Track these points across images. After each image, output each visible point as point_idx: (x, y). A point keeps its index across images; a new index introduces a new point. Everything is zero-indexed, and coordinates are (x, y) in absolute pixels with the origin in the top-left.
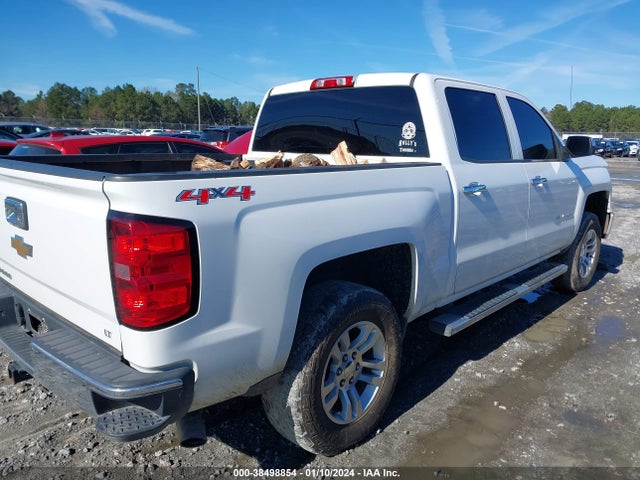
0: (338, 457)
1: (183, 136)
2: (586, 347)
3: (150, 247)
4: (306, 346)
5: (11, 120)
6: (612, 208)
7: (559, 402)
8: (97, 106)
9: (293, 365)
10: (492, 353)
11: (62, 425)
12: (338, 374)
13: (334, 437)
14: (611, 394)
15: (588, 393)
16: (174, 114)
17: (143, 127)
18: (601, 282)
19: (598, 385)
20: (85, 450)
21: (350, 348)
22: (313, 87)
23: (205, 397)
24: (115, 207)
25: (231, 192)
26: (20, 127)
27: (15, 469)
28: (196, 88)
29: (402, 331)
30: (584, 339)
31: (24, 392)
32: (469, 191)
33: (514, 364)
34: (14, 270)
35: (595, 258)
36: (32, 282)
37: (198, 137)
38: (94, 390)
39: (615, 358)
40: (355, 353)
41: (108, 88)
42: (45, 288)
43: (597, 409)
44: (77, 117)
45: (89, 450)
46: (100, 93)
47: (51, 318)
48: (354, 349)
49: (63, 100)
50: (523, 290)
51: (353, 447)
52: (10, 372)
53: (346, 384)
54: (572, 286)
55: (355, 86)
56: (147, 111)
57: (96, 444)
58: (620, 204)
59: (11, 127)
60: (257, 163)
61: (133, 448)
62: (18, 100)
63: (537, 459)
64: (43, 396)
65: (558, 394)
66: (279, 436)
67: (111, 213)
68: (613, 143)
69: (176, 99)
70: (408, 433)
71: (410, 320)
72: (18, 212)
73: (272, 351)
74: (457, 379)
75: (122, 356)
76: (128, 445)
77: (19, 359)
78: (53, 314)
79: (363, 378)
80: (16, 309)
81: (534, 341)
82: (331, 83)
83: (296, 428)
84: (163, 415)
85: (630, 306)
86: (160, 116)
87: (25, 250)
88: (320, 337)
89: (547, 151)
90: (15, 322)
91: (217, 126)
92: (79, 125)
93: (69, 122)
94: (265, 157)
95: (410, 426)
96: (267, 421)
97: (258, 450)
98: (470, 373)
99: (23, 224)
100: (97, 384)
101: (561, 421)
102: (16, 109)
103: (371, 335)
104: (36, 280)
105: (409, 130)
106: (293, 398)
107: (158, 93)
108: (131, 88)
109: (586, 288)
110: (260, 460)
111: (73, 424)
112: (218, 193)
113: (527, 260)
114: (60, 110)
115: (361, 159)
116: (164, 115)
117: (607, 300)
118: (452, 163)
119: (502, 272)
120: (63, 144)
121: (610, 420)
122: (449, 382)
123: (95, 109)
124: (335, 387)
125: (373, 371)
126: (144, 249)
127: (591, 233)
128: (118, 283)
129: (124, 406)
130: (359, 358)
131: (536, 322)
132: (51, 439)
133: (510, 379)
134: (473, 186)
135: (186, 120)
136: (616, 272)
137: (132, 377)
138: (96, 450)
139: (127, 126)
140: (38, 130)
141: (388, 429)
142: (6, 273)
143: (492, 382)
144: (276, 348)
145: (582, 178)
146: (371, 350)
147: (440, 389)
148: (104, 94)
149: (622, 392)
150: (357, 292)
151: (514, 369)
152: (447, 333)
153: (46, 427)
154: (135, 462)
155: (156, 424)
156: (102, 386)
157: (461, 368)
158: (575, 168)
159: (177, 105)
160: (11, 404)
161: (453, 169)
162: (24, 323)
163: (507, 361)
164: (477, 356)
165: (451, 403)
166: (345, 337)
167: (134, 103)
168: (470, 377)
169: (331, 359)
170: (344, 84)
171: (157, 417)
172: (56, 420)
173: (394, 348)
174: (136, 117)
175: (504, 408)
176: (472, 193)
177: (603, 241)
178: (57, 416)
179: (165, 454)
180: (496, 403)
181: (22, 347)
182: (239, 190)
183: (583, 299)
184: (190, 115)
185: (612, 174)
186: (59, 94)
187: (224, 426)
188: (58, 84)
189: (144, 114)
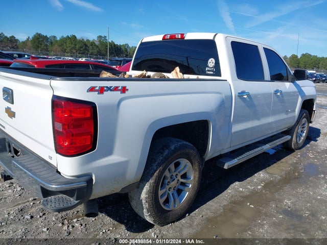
0: (166, 227)
1: (99, 62)
2: (298, 178)
3: (73, 114)
4: (152, 169)
5: (13, 51)
6: (316, 107)
7: (281, 205)
8: (56, 45)
9: (144, 178)
10: (249, 179)
11: (28, 204)
12: (168, 185)
13: (164, 216)
14: (308, 202)
15: (297, 201)
16: (95, 51)
17: (80, 57)
18: (308, 145)
19: (302, 197)
20: (39, 217)
21: (175, 171)
22: (164, 38)
23: (98, 192)
24: (56, 94)
25: (116, 89)
26: (17, 54)
27: (3, 224)
28: (107, 38)
29: (202, 165)
30: (296, 174)
31: (10, 186)
32: (241, 95)
33: (260, 185)
34: (7, 125)
35: (306, 134)
36: (17, 131)
37: (107, 63)
38: (42, 185)
39: (311, 184)
40: (177, 175)
41: (62, 37)
42: (22, 134)
43: (300, 209)
44: (46, 51)
45: (40, 217)
46: (58, 39)
47: (23, 149)
48: (177, 173)
49: (40, 41)
50: (266, 147)
51: (174, 222)
52: (2, 176)
53: (172, 190)
54: (293, 147)
55: (185, 39)
56: (82, 49)
57: (44, 214)
58: (321, 106)
59: (13, 54)
60: (133, 76)
61: (62, 217)
62: (17, 41)
63: (267, 232)
64: (19, 189)
65: (281, 201)
66: (137, 215)
67: (54, 96)
68: (321, 75)
69: (97, 43)
70: (202, 216)
71: (206, 160)
72: (9, 95)
73: (134, 171)
74: (229, 191)
75: (57, 170)
76: (60, 215)
77: (7, 169)
78: (25, 147)
79: (181, 187)
80: (7, 144)
81: (271, 174)
82: (173, 37)
83: (145, 210)
84: (76, 200)
85: (322, 158)
86: (88, 51)
87: (12, 114)
88: (159, 165)
89: (283, 77)
90: (6, 151)
91: (117, 58)
92: (47, 55)
93: (42, 53)
94: (138, 73)
95: (204, 213)
96: (131, 206)
97: (125, 221)
98: (236, 188)
99: (11, 101)
100: (43, 183)
101: (281, 214)
102: (16, 45)
103: (185, 166)
104: (18, 131)
105: (211, 62)
106: (144, 195)
107: (88, 40)
108: (74, 37)
109: (300, 148)
110: (126, 226)
111: (33, 203)
112: (109, 89)
113: (270, 132)
114: (38, 47)
115: (186, 76)
116: (90, 51)
117: (310, 155)
118: (233, 80)
119: (256, 137)
120: (36, 63)
121: (306, 215)
122: (225, 192)
123: (56, 47)
124: (166, 191)
125: (186, 184)
126: (70, 116)
127: (304, 120)
128: (56, 132)
129: (57, 195)
130: (179, 177)
131: (272, 164)
132: (21, 210)
133: (257, 192)
134: (243, 92)
135: (101, 54)
136: (316, 141)
137: (61, 180)
138: (44, 217)
139: (71, 56)
140: (26, 56)
141: (192, 214)
142: (2, 126)
143: (248, 193)
144: (136, 170)
145: (301, 92)
146: (186, 174)
147: (220, 195)
148: (60, 40)
149: (314, 201)
150: (180, 143)
151: (259, 187)
152: (226, 167)
153: (20, 204)
154: (63, 224)
155: (73, 204)
156: (46, 184)
157: (232, 186)
158: (297, 86)
159: (97, 47)
160: (3, 192)
161: (233, 84)
162: (10, 151)
163: (256, 183)
164: (240, 180)
165: (225, 203)
166: (172, 166)
167: (75, 45)
168: (236, 190)
169: (165, 177)
170: (180, 37)
171: (73, 201)
172: (25, 201)
173: (197, 173)
174: (76, 52)
175: (253, 206)
176: (242, 96)
177: (310, 125)
178: (26, 199)
179: (79, 220)
180: (248, 204)
181: (8, 163)
182: (120, 88)
183: (298, 154)
184: (104, 52)
185: (317, 91)
186: (38, 38)
187: (109, 208)
188: (37, 33)
189: (81, 51)
